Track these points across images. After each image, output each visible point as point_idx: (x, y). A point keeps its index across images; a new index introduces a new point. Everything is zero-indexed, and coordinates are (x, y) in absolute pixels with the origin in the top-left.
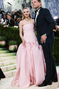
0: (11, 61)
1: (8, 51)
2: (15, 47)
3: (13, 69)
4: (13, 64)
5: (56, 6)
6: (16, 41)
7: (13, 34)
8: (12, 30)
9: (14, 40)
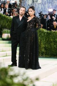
0: (3, 48)
1: (1, 38)
2: (8, 35)
3: (5, 56)
4: (5, 51)
5: (51, 2)
6: (9, 29)
7: (8, 23)
8: (7, 19)
9: (7, 28)
